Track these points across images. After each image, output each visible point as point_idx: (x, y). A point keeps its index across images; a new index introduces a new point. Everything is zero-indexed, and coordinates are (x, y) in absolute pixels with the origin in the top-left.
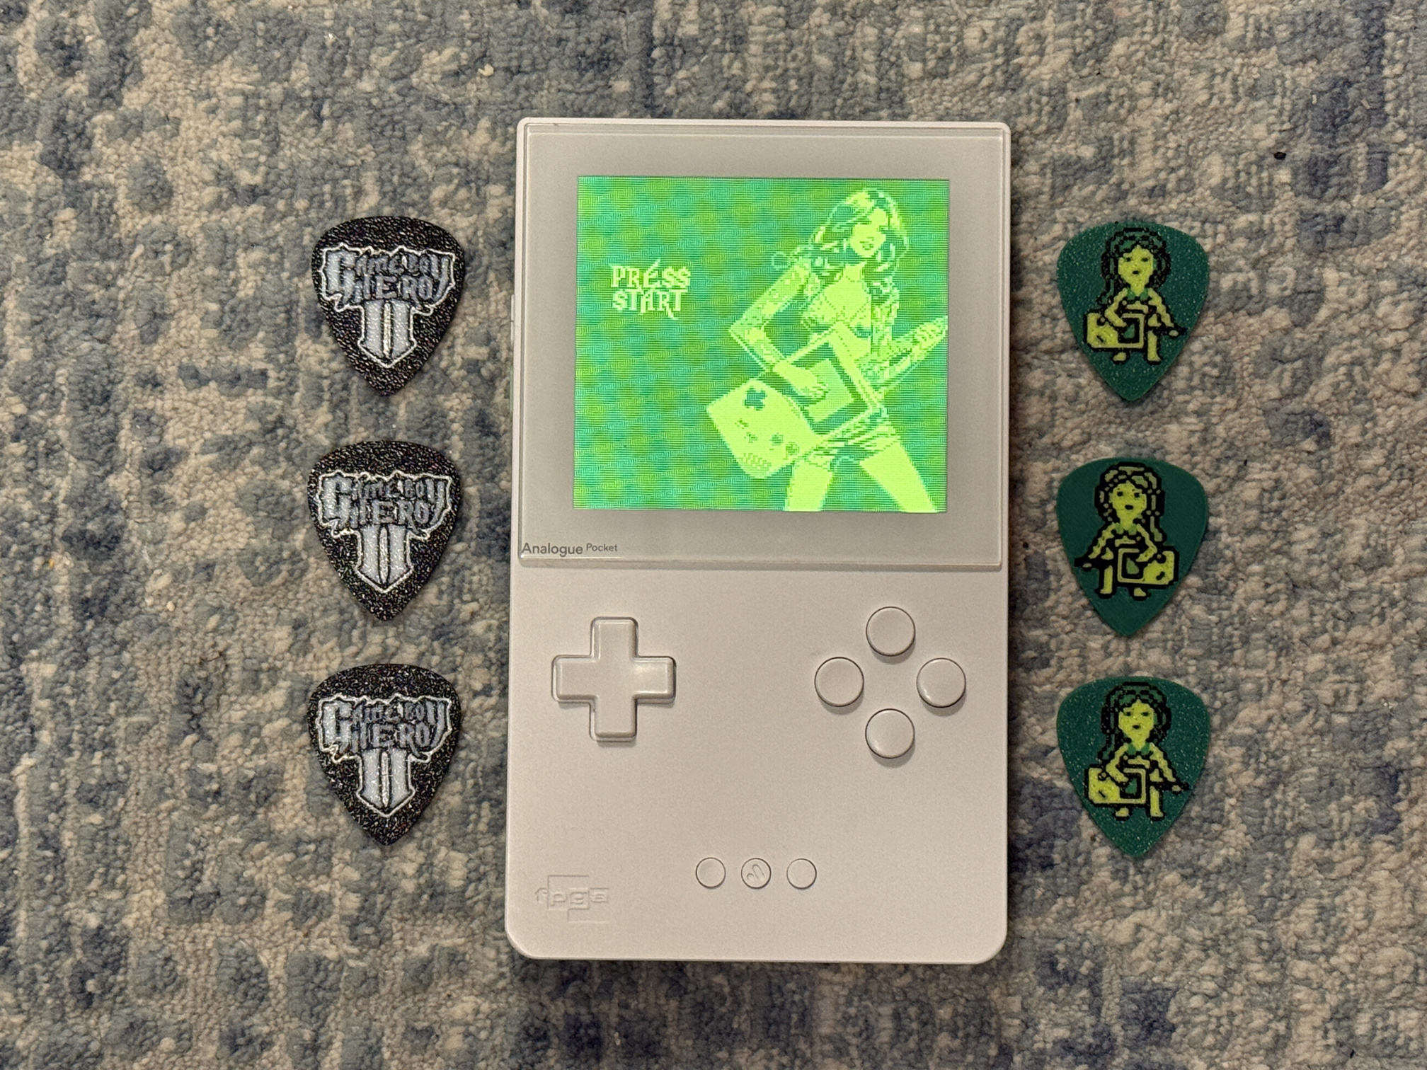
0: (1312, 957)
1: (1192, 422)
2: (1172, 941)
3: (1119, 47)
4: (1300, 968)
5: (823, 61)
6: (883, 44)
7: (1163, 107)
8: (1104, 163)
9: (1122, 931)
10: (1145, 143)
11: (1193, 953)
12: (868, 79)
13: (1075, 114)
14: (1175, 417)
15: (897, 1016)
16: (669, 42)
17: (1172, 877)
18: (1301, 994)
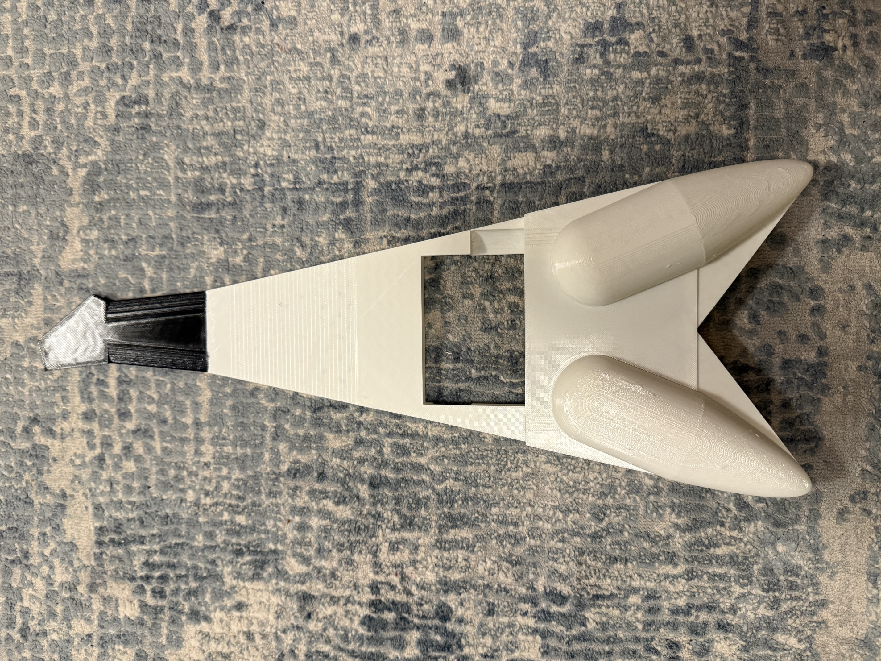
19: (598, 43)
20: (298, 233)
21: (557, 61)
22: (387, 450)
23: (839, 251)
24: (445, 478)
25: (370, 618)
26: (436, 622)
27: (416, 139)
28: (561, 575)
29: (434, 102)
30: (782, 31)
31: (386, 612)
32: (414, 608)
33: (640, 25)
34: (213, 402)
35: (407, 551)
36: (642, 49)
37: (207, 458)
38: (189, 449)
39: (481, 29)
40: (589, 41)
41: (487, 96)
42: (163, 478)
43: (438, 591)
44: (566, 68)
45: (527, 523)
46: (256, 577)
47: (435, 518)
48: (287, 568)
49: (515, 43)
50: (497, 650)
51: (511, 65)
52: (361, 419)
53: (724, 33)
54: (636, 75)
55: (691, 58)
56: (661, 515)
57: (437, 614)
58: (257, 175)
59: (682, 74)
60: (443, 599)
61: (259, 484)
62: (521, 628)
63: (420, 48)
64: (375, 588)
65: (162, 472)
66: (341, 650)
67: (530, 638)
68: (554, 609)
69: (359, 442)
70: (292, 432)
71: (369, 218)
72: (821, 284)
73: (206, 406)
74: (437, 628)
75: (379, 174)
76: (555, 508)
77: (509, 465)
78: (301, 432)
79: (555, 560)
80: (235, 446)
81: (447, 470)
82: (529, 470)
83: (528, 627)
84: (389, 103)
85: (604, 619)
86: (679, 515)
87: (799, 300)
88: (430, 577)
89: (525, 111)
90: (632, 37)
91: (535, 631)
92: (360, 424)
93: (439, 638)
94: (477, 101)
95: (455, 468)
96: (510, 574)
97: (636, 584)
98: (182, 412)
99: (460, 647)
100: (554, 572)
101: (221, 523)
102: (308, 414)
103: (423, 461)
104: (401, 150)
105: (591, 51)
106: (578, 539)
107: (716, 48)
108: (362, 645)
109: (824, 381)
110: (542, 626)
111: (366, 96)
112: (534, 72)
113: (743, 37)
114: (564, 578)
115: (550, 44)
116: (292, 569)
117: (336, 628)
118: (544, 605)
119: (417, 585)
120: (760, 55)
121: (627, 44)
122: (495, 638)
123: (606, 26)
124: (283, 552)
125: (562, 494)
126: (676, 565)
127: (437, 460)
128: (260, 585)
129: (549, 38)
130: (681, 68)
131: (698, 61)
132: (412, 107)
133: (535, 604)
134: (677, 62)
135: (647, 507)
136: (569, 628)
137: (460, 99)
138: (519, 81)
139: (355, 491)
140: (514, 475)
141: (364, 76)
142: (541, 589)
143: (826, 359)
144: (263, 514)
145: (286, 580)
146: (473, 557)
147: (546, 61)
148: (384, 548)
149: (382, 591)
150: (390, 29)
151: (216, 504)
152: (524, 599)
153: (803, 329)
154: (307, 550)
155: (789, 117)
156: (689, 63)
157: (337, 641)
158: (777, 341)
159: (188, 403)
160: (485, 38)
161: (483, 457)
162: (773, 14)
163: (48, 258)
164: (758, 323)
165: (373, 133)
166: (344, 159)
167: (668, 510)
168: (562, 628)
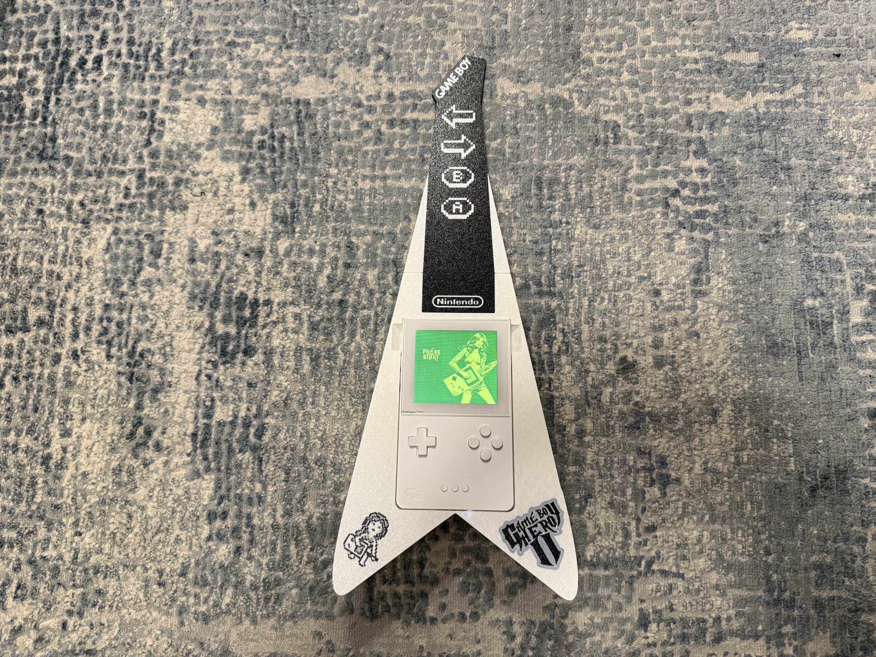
0: (698, 450)
1: (669, 333)
2: (667, 445)
3: (652, 254)
4: (696, 452)
5: (589, 255)
6: (601, 251)
7: (661, 266)
8: (649, 277)
9: (656, 443)
10: (658, 274)
11: (672, 448)
12: (598, 258)
13: (643, 267)
14: (665, 331)
15: (605, 460)
16: (555, 250)
17: (666, 432)
18: (696, 458)
19: (652, 465)
20: (519, 252)
21: (638, 436)
22: (366, 312)
23: (504, 633)
24: (345, 354)
25: (245, 299)
26: (243, 346)
27: (585, 336)
28: (277, 435)
29: (611, 349)
30: (659, 594)
31: (250, 311)
32: (253, 331)
33: (664, 494)
34: (401, 188)
35: (294, 326)
36: (647, 496)
37: (360, 184)
38: (367, 171)
39: (662, 383)
40: (654, 459)
41: (614, 386)
42: (346, 150)
43: (266, 348)
44: (634, 442)
45: (314, 411)
46: (275, 217)
47: (318, 346)
48: (281, 240)
49: (653, 407)
50: (221, 389)
51: (636, 404)
52: (388, 294)
53: (658, 553)
54: (629, 491)
55: (641, 530)
56: (319, 506)
57: (249, 347)
58: (561, 223)
59: (629, 524)
60: (260, 351)
61: (342, 221)
62: (238, 406)
63: (649, 340)
64: (268, 303)
65: (350, 151)
66: (222, 278)
67: (231, 413)
68: (252, 430)
69: (371, 293)
70: (379, 245)
71: (530, 302)
72: (481, 620)
73: (398, 184)
74: (238, 346)
75: (561, 309)
76: (325, 432)
77: (354, 400)
78: (379, 251)
79: (288, 431)
80: (370, 204)
81: (351, 355)
82: (351, 413)
83: (238, 412)
84: (610, 317)
85: (244, 466)
86: (318, 518)
87: (470, 605)
88: (276, 342)
89: (604, 413)
90: (656, 489)
91: (236, 417)
92: (384, 293)
93: (231, 347)
94: (611, 379)
95: (352, 360)
96: (278, 398)
97: (270, 489)
98: (394, 167)
99: (224, 363)
100: (279, 430)
101: (314, 193)
102: (392, 257)
103: (358, 338)
104: (578, 325)
105: (646, 460)
106: (302, 446)
107: (647, 548)
108: (226, 292)
109: (413, 622)
110: (240, 421)
111: (615, 301)
112: (631, 420)
113: (655, 567)
114: (274, 437)
115: (651, 431)
116: (281, 244)
117: (238, 274)
118: (254, 422)
119: (270, 333)
120: (642, 579)
121: (651, 485)
122: (231, 388)
123: (664, 471)
124: (293, 237)
125: (334, 436)
126: (283, 516)
127: (358, 348)
128: (269, 220)
129: (655, 431)
130: (634, 523)
131: (639, 535)
132: (608, 333)
133: (256, 416)
134: (638, 520)
135: (325, 496)
136: (238, 441)
137: (613, 367)
138: (625, 409)
139: (337, 289)
140: (348, 403)
141: (630, 299)
142: (266, 421)
143: (428, 623)
144: (321, 223)
145: (273, 239)
146: (290, 373)
147: (639, 428)
148: (297, 310)
149: (265, 308)
150: (664, 319)
151: (328, 190)
152: (259, 408)
153: (449, 607)
154: (295, 255)
155: (598, 599)
156: (637, 528)
157: (228, 274)
158: (441, 589)
159: (400, 171)
160: (656, 386)
161: (360, 380)
162: (671, 588)
163: (505, 69)
164: (454, 575)
165: (589, 306)
166: (571, 284)
167: (322, 511)
168: (238, 435)
